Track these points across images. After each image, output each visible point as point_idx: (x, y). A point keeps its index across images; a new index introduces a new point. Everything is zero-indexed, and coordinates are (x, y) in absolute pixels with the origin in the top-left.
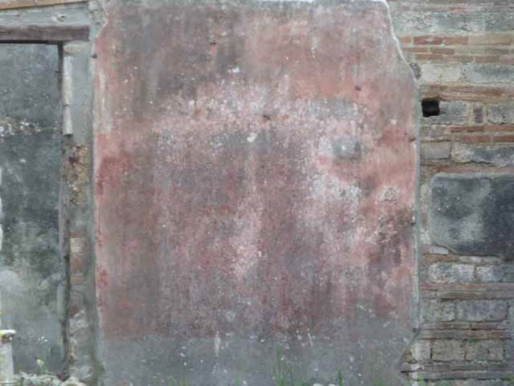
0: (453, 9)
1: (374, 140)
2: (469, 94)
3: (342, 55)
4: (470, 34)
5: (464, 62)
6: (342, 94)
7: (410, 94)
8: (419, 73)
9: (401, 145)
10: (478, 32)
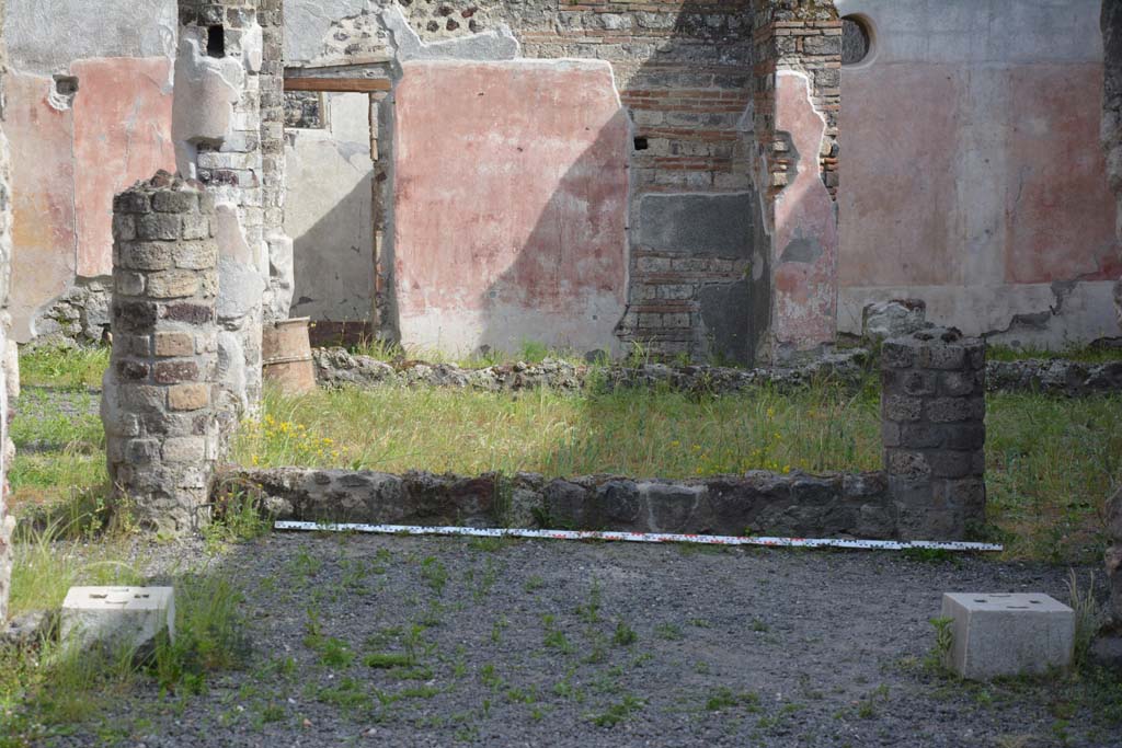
0: (658, 70)
1: (599, 167)
2: (669, 134)
3: (577, 104)
4: (669, 89)
5: (665, 109)
6: (576, 132)
7: (625, 134)
8: (633, 119)
9: (619, 171)
10: (676, 88)
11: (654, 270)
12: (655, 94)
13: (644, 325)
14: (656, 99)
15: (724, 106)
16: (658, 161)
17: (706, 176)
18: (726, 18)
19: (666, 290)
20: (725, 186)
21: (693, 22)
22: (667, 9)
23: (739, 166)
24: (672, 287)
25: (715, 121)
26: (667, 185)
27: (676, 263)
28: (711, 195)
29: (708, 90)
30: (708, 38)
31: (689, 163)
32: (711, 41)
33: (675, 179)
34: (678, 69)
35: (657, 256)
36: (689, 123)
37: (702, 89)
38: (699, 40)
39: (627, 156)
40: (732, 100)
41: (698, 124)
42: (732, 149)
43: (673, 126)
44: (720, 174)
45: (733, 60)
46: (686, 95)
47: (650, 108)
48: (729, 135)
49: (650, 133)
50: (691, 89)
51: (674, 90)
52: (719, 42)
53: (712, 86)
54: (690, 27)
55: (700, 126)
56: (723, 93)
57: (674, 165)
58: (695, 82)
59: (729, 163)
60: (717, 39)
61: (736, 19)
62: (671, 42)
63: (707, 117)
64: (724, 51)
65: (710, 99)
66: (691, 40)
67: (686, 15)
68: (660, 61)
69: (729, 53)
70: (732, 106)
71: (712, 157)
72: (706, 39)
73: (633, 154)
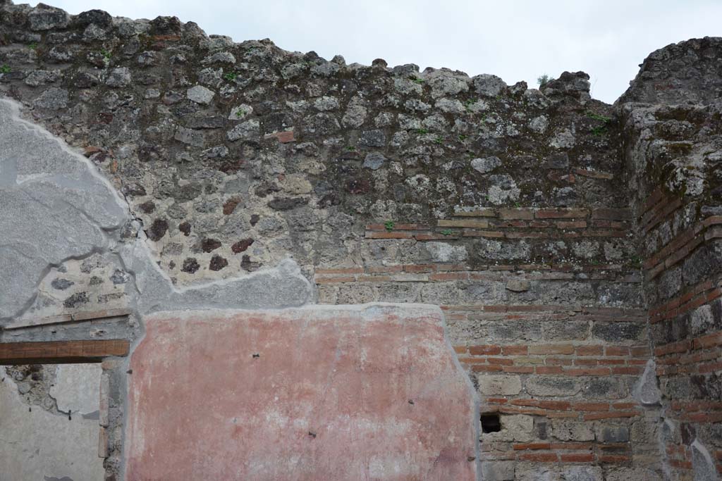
0: (509, 317)
1: (431, 459)
2: (532, 408)
3: (394, 367)
4: (529, 343)
5: (525, 373)
6: (394, 408)
7: (467, 410)
8: (476, 386)
9: (461, 466)
10: (537, 342)
12: (508, 351)
14: (510, 357)
15: (610, 367)
16: (518, 448)
17: (593, 473)
18: (602, 247)
21: (555, 252)
22: (517, 235)
23: (641, 457)
25: (601, 388)
29: (585, 343)
30: (579, 271)
31: (565, 452)
32: (583, 276)
34: (539, 316)
36: (561, 392)
37: (576, 343)
38: (565, 275)
39: (471, 443)
40: (622, 358)
41: (574, 393)
42: (629, 430)
43: (536, 396)
44: (615, 469)
45: (618, 302)
46: (553, 351)
47: (501, 370)
48: (623, 410)
49: (503, 407)
50: (560, 343)
51: (535, 344)
52: (595, 276)
53: (590, 338)
54: (550, 257)
55: (577, 396)
56: (607, 348)
57: (543, 455)
58: (565, 333)
59: (627, 452)
60: (591, 272)
61: (614, 247)
62: (526, 277)
63: (586, 383)
64: (604, 289)
65: (588, 357)
66: (554, 275)
67: (544, 242)
68: (511, 305)
69: (610, 291)
70: (623, 366)
71: (600, 443)
72: (576, 273)
73: (481, 438)
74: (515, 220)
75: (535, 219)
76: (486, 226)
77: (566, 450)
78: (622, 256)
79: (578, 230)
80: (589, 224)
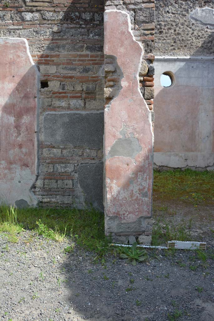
0: (53, 43)
1: (20, 97)
2: (60, 78)
3: (7, 63)
4: (60, 53)
5: (58, 65)
6: (8, 79)
7: (35, 79)
8: (39, 70)
9: (31, 100)
10: (64, 53)
11: (52, 156)
12: (52, 56)
13: (47, 186)
14: (52, 59)
15: (91, 62)
16: (53, 93)
17: (80, 102)
18: (93, 15)
19: (59, 167)
20: (92, 108)
21: (74, 17)
22: (59, 10)
23: (99, 96)
24: (62, 165)
25: (86, 70)
26: (59, 107)
27: (65, 152)
28: (84, 113)
29: (82, 53)
32: (83, 26)
33: (63, 104)
34: (65, 42)
35: (54, 147)
36: (71, 72)
37: (79, 53)
38: (76, 25)
39: (35, 91)
40: (96, 59)
41: (76, 73)
42: (96, 86)
43: (62, 74)
44: (89, 101)
45: (96, 36)
46: (70, 56)
47: (49, 64)
48: (94, 79)
49: (49, 78)
50: (72, 53)
51: (63, 54)
52: (88, 26)
53: (84, 51)
54: (72, 19)
55: (77, 73)
56: (91, 55)
57: (62, 96)
58: (75, 49)
59: (94, 95)
60: (87, 25)
61: (99, 15)
62: (61, 27)
63: (81, 69)
64: (91, 32)
65: (83, 59)
66: (72, 26)
67: (70, 13)
68: (54, 38)
69: (94, 33)
70: (96, 62)
71: (85, 91)
72: (81, 25)
73: (40, 90)
74: (59, 3)
75: (67, 3)
76: (47, 6)
77: (72, 94)
78: (101, 19)
79: (84, 8)
80: (89, 5)
